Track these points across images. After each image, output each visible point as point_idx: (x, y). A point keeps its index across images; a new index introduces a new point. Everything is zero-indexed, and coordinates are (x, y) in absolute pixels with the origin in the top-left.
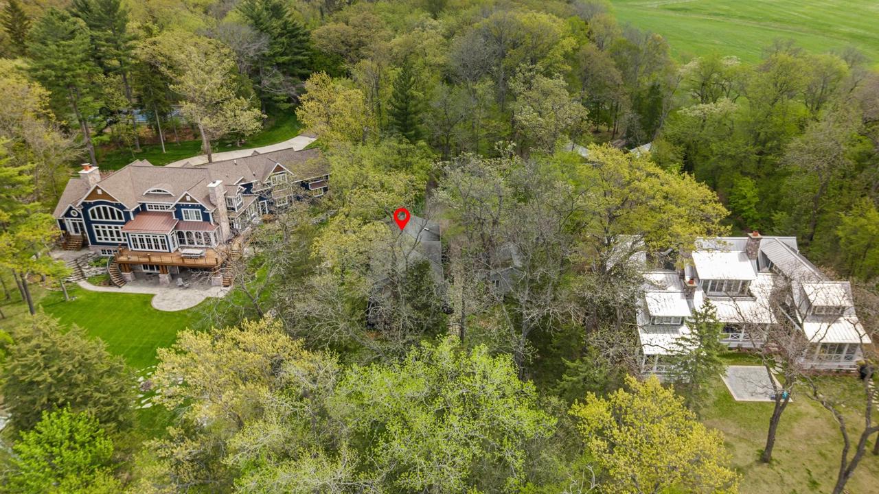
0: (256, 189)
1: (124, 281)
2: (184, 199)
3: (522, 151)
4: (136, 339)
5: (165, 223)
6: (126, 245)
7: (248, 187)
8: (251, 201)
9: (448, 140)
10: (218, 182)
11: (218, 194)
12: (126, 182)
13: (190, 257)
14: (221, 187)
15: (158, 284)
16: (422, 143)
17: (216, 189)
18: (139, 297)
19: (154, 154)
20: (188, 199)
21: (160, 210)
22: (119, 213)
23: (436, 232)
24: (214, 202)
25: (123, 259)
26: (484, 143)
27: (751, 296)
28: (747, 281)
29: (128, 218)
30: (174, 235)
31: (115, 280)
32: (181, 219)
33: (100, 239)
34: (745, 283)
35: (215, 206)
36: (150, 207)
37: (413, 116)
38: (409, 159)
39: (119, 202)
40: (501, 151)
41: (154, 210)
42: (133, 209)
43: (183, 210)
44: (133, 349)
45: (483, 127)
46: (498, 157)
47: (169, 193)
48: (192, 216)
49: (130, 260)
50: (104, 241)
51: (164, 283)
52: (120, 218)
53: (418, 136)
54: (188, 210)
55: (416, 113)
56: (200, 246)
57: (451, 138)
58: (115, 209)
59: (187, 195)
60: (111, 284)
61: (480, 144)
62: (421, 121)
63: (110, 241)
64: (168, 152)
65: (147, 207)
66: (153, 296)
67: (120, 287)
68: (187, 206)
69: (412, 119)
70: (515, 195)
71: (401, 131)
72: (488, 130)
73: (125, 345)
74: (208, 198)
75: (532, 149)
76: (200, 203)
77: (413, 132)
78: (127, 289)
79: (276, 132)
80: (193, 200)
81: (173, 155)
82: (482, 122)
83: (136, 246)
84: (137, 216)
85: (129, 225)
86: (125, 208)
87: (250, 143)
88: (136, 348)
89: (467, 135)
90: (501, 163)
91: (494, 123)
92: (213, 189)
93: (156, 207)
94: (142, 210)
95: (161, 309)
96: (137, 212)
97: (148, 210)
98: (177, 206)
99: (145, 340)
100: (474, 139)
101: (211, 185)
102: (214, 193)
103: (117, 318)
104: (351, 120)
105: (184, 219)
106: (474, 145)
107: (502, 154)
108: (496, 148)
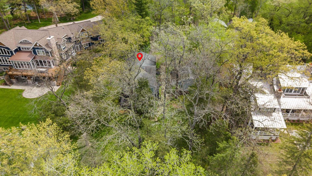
0: (73, 40)
1: (12, 83)
2: (36, 45)
3: (194, 21)
4: (12, 113)
5: (29, 56)
6: (12, 66)
7: (70, 38)
8: (71, 45)
9: (161, 17)
10: (52, 37)
11: (52, 42)
12: (11, 37)
13: (41, 72)
14: (54, 39)
15: (27, 85)
16: (147, 18)
17: (51, 40)
18: (17, 91)
19: (35, 24)
20: (38, 45)
21: (27, 50)
22: (8, 52)
23: (154, 61)
24: (51, 47)
25: (10, 73)
26: (177, 18)
27: (307, 95)
28: (305, 88)
29: (12, 54)
30: (34, 62)
31: (8, 83)
32: (36, 54)
33: (2, 63)
34: (304, 89)
35: (51, 48)
36: (23, 48)
37: (144, 5)
38: (141, 26)
39: (7, 46)
40: (185, 21)
41: (24, 50)
42: (14, 50)
43: (36, 50)
44: (10, 118)
45: (177, 11)
46: (183, 24)
47: (30, 42)
48: (41, 53)
49: (13, 74)
50: (3, 64)
51: (30, 84)
52: (9, 54)
53: (147, 15)
54: (39, 50)
55: (145, 4)
56: (46, 67)
57: (163, 16)
58: (6, 50)
59: (37, 43)
60: (6, 84)
61: (175, 19)
62: (148, 8)
63: (6, 64)
64: (41, 23)
65: (21, 49)
66: (24, 90)
67: (10, 86)
68: (38, 48)
69: (144, 6)
70: (191, 44)
71: (138, 12)
72: (179, 12)
73: (6, 116)
74: (47, 45)
75: (200, 21)
76: (44, 47)
77: (144, 13)
78: (13, 87)
79: (89, 14)
80: (40, 46)
81: (43, 24)
82: (176, 8)
83: (17, 67)
84: (17, 53)
85: (13, 57)
86: (10, 49)
87: (77, 19)
88: (11, 117)
89: (169, 14)
90: (185, 28)
91: (182, 8)
92: (49, 40)
93: (25, 49)
94: (18, 50)
95: (26, 97)
96: (16, 51)
97: (22, 50)
98: (33, 48)
99: (16, 113)
100: (173, 16)
101: (48, 38)
102: (50, 42)
103: (6, 102)
104: (116, 7)
105: (38, 55)
106: (173, 19)
107: (185, 23)
108: (182, 20)
